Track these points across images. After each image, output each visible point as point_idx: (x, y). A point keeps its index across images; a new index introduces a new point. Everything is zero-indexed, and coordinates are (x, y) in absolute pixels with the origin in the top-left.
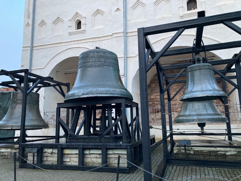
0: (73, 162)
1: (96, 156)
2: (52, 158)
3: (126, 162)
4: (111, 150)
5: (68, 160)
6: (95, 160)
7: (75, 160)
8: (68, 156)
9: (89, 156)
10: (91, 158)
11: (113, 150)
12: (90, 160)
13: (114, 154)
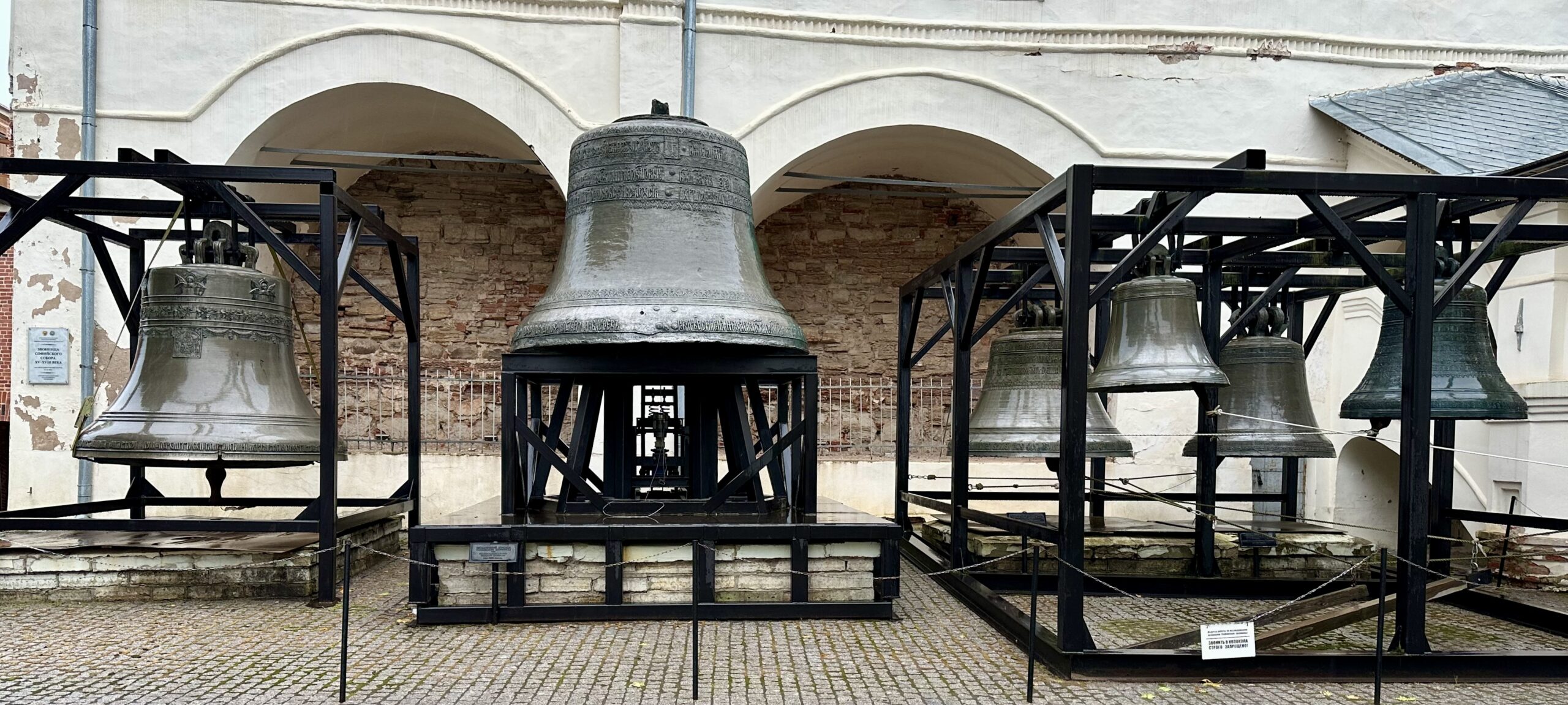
0: (658, 591)
1: (755, 567)
2: (567, 581)
3: (871, 585)
4: (821, 546)
5: (641, 586)
6: (753, 582)
7: (669, 586)
8: (640, 571)
9: (728, 568)
10: (737, 577)
11: (828, 546)
12: (732, 584)
13: (831, 558)
